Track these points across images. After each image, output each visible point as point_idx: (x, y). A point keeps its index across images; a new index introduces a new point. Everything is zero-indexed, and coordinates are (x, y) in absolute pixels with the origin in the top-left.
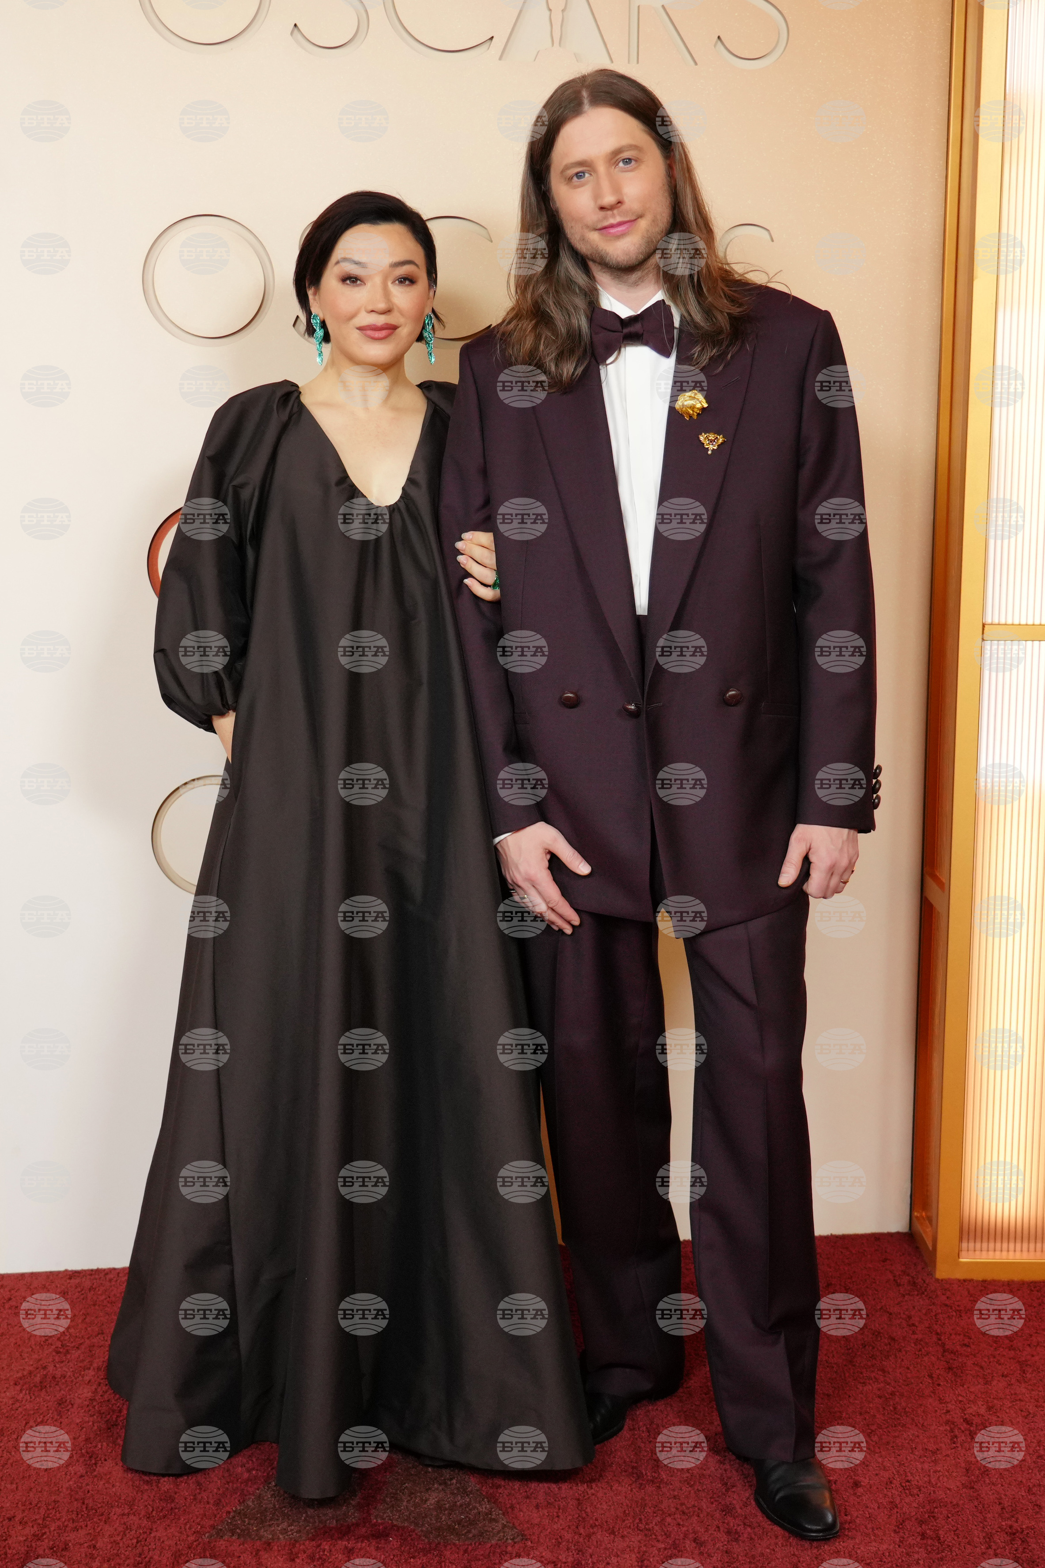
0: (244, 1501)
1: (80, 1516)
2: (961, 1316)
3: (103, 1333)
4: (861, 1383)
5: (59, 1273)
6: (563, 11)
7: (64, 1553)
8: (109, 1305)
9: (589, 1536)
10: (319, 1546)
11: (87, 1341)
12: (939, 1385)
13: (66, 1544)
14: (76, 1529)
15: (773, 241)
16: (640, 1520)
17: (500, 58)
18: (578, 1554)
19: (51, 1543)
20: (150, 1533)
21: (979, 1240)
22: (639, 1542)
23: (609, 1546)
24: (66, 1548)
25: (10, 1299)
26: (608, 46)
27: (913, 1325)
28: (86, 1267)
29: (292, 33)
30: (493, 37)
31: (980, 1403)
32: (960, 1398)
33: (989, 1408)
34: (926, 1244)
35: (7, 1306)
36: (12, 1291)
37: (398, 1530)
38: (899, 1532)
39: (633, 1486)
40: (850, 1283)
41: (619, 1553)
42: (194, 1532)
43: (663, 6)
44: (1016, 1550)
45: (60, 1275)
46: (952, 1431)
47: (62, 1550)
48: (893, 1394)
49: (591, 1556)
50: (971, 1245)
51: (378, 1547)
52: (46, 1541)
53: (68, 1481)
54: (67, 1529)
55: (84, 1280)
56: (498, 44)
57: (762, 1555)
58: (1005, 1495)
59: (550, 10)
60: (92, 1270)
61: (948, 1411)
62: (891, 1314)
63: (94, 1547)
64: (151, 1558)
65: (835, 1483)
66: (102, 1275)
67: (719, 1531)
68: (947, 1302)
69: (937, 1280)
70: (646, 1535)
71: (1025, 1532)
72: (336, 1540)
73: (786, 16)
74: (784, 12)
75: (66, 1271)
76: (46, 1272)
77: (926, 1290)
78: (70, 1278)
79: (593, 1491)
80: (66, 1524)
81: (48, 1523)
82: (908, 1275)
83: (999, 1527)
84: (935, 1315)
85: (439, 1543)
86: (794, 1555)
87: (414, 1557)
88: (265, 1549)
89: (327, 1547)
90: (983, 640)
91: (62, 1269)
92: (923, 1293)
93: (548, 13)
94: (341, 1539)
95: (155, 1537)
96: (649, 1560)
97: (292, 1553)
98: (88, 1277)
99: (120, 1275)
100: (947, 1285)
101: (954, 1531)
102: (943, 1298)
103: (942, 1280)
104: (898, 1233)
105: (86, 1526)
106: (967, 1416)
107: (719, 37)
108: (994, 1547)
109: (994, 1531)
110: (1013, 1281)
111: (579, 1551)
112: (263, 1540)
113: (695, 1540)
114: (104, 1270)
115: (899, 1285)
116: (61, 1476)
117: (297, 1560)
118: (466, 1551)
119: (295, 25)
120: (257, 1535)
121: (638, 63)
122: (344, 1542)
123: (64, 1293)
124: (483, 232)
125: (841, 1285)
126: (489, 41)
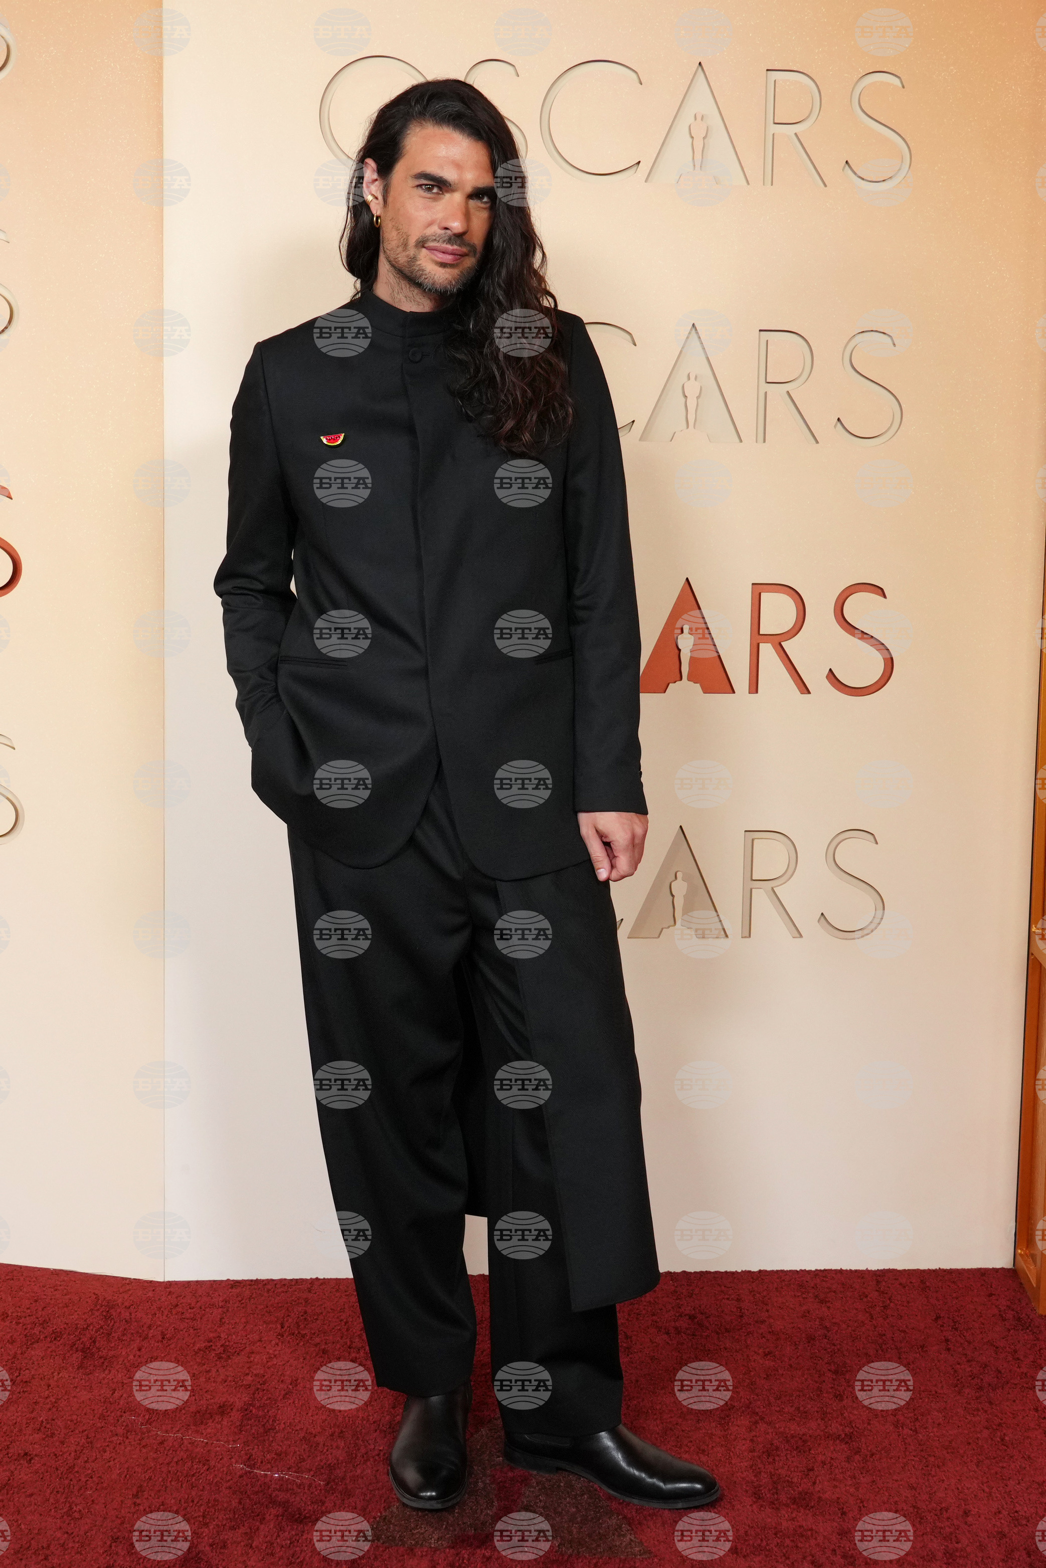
0: (389, 1507)
4: (969, 1414)
5: (222, 1281)
6: (704, 138)
7: (222, 1550)
8: (266, 1314)
10: (459, 1554)
14: (233, 1528)
15: (895, 345)
17: (646, 181)
19: (211, 1540)
20: (302, 1535)
24: (224, 1546)
25: (177, 1305)
26: (745, 169)
27: (1018, 1359)
30: (639, 162)
34: (1030, 1281)
35: (174, 1312)
38: (1007, 1561)
39: (754, 1506)
40: (959, 1316)
43: (796, 134)
45: (223, 1284)
47: (221, 1548)
48: (1000, 1425)
52: (206, 1538)
55: (244, 1289)
56: (644, 168)
59: (692, 137)
60: (252, 1281)
62: (997, 1348)
63: (251, 1547)
65: (947, 1511)
66: (260, 1286)
67: (836, 1554)
69: (1040, 1315)
72: (474, 1549)
73: (909, 143)
74: (908, 140)
75: (228, 1280)
76: (210, 1281)
77: (1030, 1325)
78: (232, 1288)
80: (224, 1523)
82: (1013, 1310)
84: (1039, 1350)
88: (409, 1555)
89: (466, 1556)
91: (225, 1279)
92: (1027, 1328)
93: (691, 140)
94: (479, 1549)
95: (306, 1539)
97: (432, 1559)
98: (248, 1287)
103: (1045, 1316)
104: (1003, 1269)
107: (847, 162)
112: (406, 1546)
114: (263, 1281)
115: (1004, 1320)
120: (401, 1540)
121: (772, 185)
122: (483, 1551)
123: (226, 1302)
124: (628, 337)
125: (948, 1318)
126: (636, 165)
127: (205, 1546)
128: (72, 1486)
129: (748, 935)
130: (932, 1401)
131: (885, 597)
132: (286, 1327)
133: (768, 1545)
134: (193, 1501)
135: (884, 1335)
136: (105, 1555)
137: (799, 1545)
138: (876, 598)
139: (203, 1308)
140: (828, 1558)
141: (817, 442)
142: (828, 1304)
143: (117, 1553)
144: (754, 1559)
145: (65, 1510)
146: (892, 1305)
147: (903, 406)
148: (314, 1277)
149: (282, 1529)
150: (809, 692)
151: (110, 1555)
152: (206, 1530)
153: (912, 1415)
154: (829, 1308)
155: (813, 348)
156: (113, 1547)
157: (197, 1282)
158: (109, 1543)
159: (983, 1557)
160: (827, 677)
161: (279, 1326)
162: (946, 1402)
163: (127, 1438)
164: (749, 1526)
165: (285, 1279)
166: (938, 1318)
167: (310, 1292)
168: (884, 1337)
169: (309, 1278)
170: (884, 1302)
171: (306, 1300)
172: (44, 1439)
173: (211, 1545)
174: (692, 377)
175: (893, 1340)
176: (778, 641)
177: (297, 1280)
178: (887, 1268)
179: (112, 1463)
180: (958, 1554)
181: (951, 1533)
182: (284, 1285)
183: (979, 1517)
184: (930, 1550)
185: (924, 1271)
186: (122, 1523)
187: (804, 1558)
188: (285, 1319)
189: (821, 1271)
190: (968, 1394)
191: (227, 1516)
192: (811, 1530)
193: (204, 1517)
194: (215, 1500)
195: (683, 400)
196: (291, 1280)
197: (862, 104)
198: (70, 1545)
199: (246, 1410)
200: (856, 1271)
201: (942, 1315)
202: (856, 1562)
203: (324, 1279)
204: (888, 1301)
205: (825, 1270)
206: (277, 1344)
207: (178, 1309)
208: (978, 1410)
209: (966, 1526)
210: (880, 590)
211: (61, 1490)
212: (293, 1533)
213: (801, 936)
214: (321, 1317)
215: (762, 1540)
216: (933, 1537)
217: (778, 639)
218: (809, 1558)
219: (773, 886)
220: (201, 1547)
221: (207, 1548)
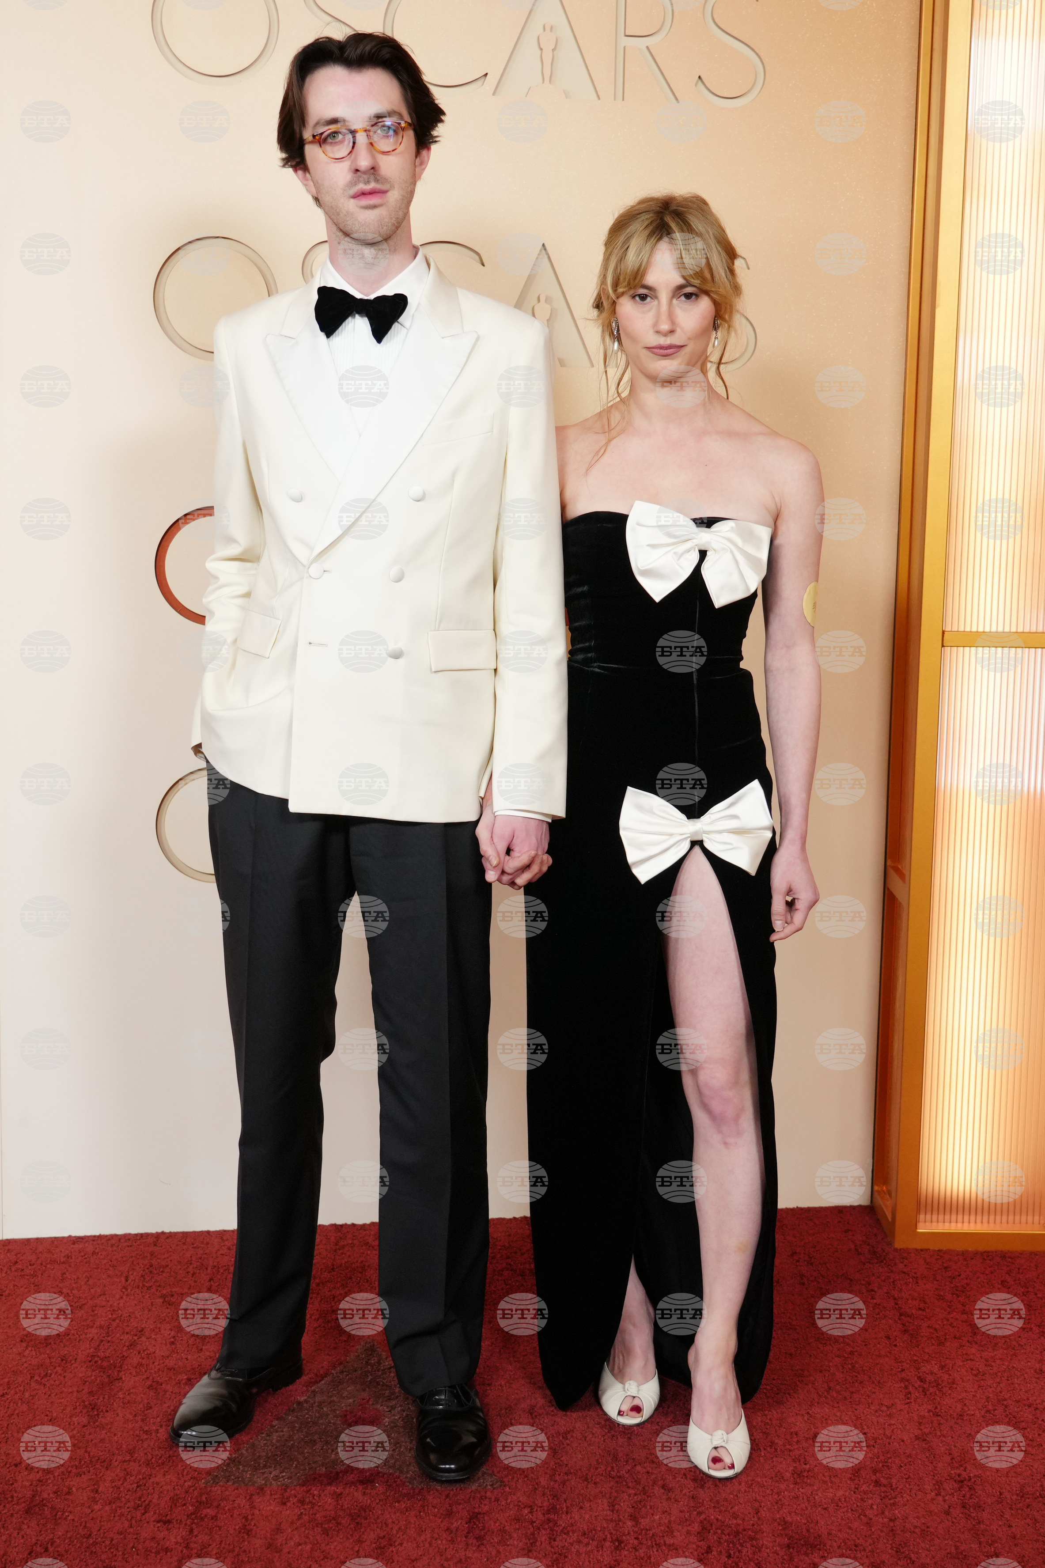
0: (238, 1450)
1: (83, 1462)
2: (917, 1283)
3: (105, 1294)
5: (63, 1238)
6: (553, 50)
7: (67, 1497)
8: (111, 1268)
9: (564, 1483)
10: (309, 1491)
11: (91, 1302)
12: (895, 1346)
13: (70, 1489)
14: (79, 1475)
15: (750, 267)
16: (612, 1468)
17: (494, 94)
18: (553, 1499)
19: (56, 1487)
20: (150, 1479)
21: (935, 1213)
22: (611, 1488)
23: (582, 1491)
24: (70, 1493)
25: (16, 1262)
26: (596, 83)
27: (872, 1290)
28: (88, 1234)
30: (486, 74)
31: (933, 1362)
32: (915, 1358)
33: (942, 1367)
34: (885, 1217)
35: (13, 1269)
36: (19, 1255)
37: (383, 1476)
38: (855, 1480)
40: (814, 1252)
41: (591, 1498)
42: (192, 1478)
43: (647, 47)
44: (964, 1497)
45: (65, 1241)
46: (906, 1387)
47: (66, 1495)
48: (852, 1353)
49: (565, 1501)
50: (928, 1217)
51: (364, 1492)
52: (51, 1486)
53: (72, 1430)
54: (71, 1474)
55: (86, 1244)
56: (492, 80)
57: (726, 1500)
58: (955, 1446)
59: (541, 49)
61: (903, 1370)
62: (851, 1280)
63: (97, 1491)
64: (150, 1501)
65: (796, 1434)
66: (103, 1241)
67: (686, 1478)
68: (905, 1270)
69: (896, 1250)
70: (617, 1482)
71: (973, 1480)
72: (325, 1486)
73: (762, 58)
74: (761, 54)
75: (70, 1236)
76: (51, 1238)
77: (885, 1259)
78: (74, 1244)
79: (568, 1441)
80: (69, 1469)
82: (868, 1245)
83: (949, 1476)
84: (893, 1282)
85: (423, 1489)
86: (755, 1500)
87: (399, 1502)
88: (258, 1494)
89: (315, 1492)
90: (943, 646)
91: (66, 1235)
92: (882, 1261)
93: (539, 52)
94: (330, 1484)
96: (619, 1505)
97: (283, 1498)
99: (122, 1241)
100: (905, 1254)
101: (906, 1479)
102: (901, 1266)
103: (900, 1250)
104: (860, 1206)
105: (89, 1472)
106: (921, 1374)
107: (700, 77)
108: (943, 1493)
109: (943, 1480)
110: (967, 1251)
111: (554, 1496)
112: (256, 1485)
114: (106, 1236)
115: (859, 1254)
116: (65, 1426)
117: (289, 1504)
118: (447, 1496)
120: (250, 1481)
121: (623, 100)
122: (334, 1488)
123: (68, 1258)
124: (477, 257)
125: (805, 1254)
126: (484, 77)
127: (49, 1494)
132: (130, 1280)
137: (650, 1470)
139: (44, 1264)
144: (605, 1486)
147: (758, 331)
148: (160, 1231)
152: (51, 1477)
157: (37, 1239)
161: (123, 1279)
165: (130, 1234)
166: (794, 1253)
167: (155, 1245)
169: (154, 1232)
171: (152, 1254)
173: (55, 1493)
174: (544, 299)
177: (142, 1235)
181: (799, 1455)
182: (129, 1239)
184: (778, 1471)
188: (130, 1273)
196: (136, 1235)
197: (715, 17)
199: (90, 1361)
203: (170, 1232)
206: (122, 1298)
207: (17, 1266)
214: (168, 1270)
218: (660, 1483)
220: (45, 1495)
221: (51, 1495)
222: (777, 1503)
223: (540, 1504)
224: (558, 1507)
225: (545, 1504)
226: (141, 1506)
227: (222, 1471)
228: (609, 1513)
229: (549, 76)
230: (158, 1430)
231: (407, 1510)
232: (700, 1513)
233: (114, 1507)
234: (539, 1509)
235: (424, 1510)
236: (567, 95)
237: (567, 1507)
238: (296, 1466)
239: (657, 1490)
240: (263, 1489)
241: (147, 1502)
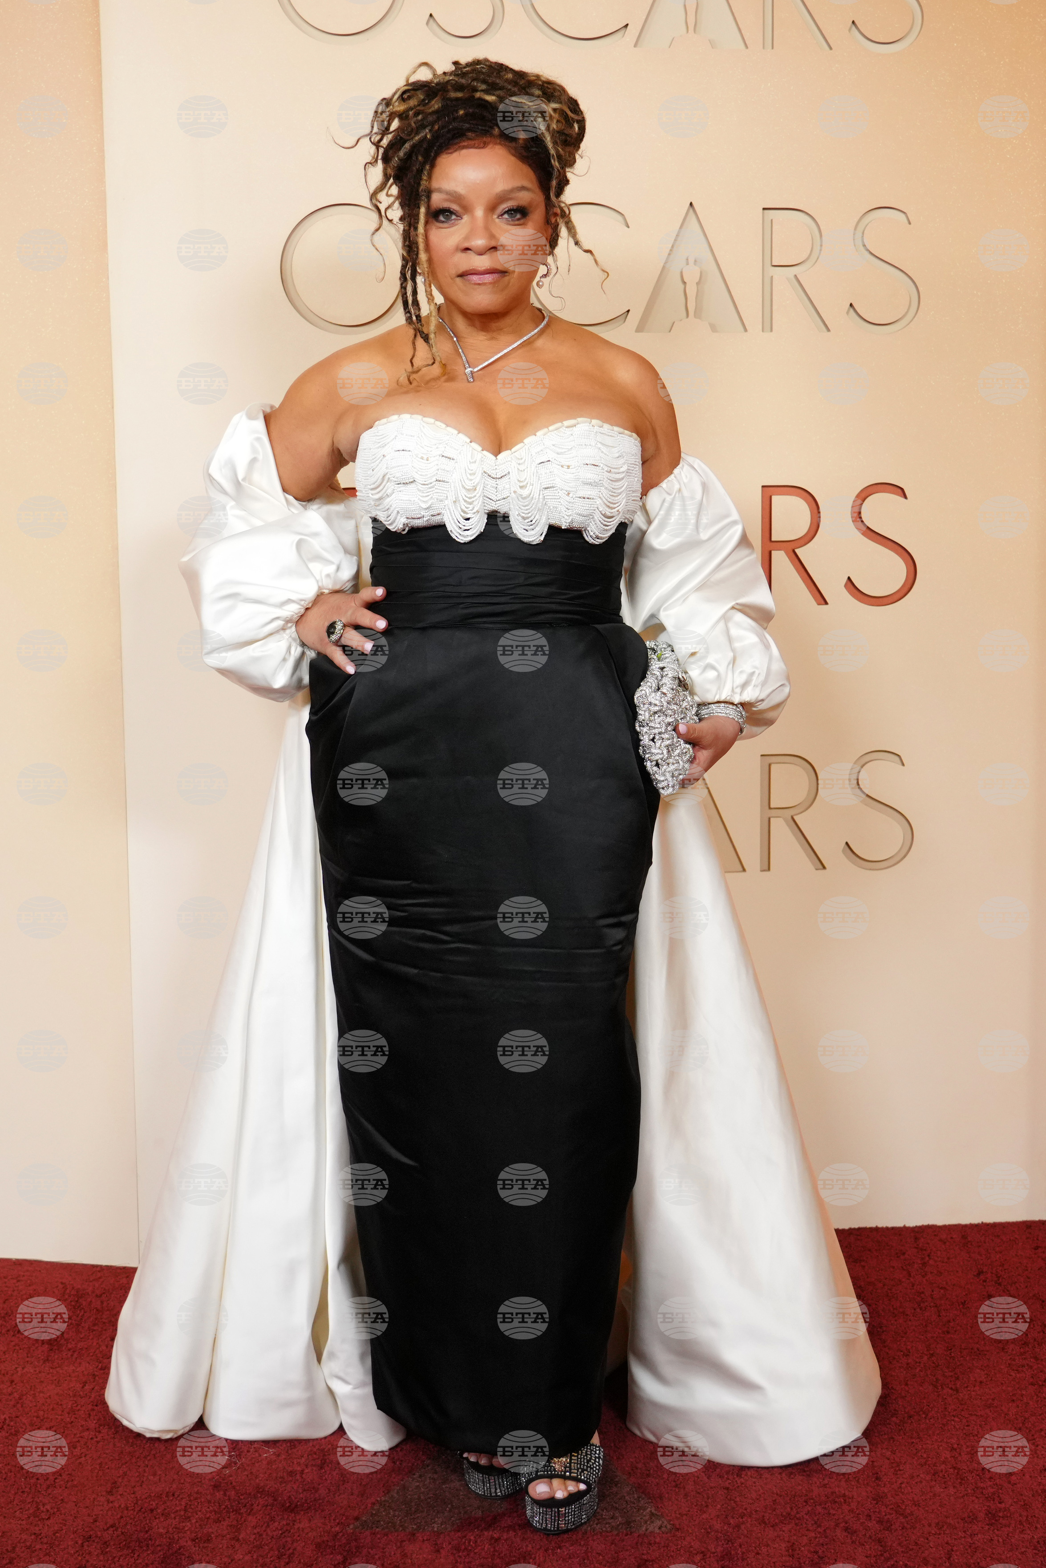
0: (389, 1491)
4: (1013, 1370)
7: (206, 1545)
9: (738, 1526)
10: (465, 1537)
14: (217, 1521)
15: (910, 223)
17: (635, 46)
18: (727, 1544)
19: (194, 1535)
20: (294, 1524)
22: (791, 1531)
23: (759, 1535)
24: (208, 1540)
26: (743, 32)
29: (427, 23)
30: (627, 25)
39: (784, 1475)
41: (769, 1543)
42: (338, 1524)
49: (740, 1546)
51: (524, 1538)
52: (188, 1533)
56: (633, 31)
63: (238, 1540)
64: (295, 1549)
70: (797, 1525)
72: (482, 1530)
79: (742, 1480)
80: (208, 1515)
81: (190, 1514)
86: (947, 1543)
88: (409, 1540)
89: (472, 1538)
94: (487, 1529)
97: (437, 1544)
105: (229, 1517)
111: (729, 1541)
112: (407, 1531)
113: (846, 1529)
117: (443, 1551)
118: (614, 1541)
119: (431, 15)
120: (401, 1526)
121: (773, 48)
122: (491, 1533)
124: (621, 218)
125: (992, 1273)
126: (624, 29)
127: (187, 1541)
128: (38, 1486)
129: (767, 868)
130: (974, 1359)
131: (905, 497)
133: (797, 1513)
134: (173, 1495)
135: (923, 1293)
136: (76, 1555)
137: (832, 1511)
138: (894, 499)
140: (862, 1523)
141: (828, 330)
142: (863, 1263)
143: (90, 1553)
144: (784, 1529)
145: (31, 1511)
146: (931, 1262)
147: (921, 289)
149: (272, 1519)
150: (826, 603)
151: (83, 1554)
152: (188, 1524)
153: (951, 1374)
154: (864, 1267)
155: (822, 228)
156: (86, 1547)
158: (80, 1542)
159: (1027, 1517)
160: (846, 586)
162: (988, 1359)
163: (100, 1432)
164: (777, 1494)
166: (980, 1273)
168: (922, 1295)
170: (923, 1259)
172: (6, 1438)
173: (193, 1540)
174: (691, 261)
175: (932, 1298)
176: (792, 548)
178: (926, 1223)
179: (83, 1459)
180: (1001, 1514)
181: (994, 1494)
183: (1024, 1475)
184: (971, 1511)
185: (966, 1226)
186: (95, 1521)
187: (837, 1525)
189: (854, 1229)
190: (1013, 1350)
191: (211, 1508)
192: (844, 1495)
193: (185, 1510)
194: (197, 1493)
195: (682, 286)
198: (38, 1547)
200: (893, 1228)
201: (984, 1270)
202: (893, 1527)
204: (927, 1258)
205: (860, 1229)
208: (1023, 1366)
209: (1010, 1486)
210: (900, 490)
211: (27, 1489)
212: (284, 1522)
213: (824, 868)
215: (791, 1509)
216: (974, 1498)
217: (792, 545)
219: (792, 814)
220: (182, 1543)
221: (189, 1543)
222: (970, 1547)
223: (713, 1550)
224: (733, 1552)
225: (720, 1549)
226: (285, 1555)
227: (371, 1516)
228: (787, 1558)
229: (693, 25)
230: (303, 1471)
231: (570, 1558)
232: (887, 1560)
233: (255, 1557)
234: (712, 1555)
235: (588, 1557)
236: (712, 44)
237: (743, 1553)
238: (450, 1511)
239: (839, 1533)
240: (414, 1534)
241: (291, 1551)
